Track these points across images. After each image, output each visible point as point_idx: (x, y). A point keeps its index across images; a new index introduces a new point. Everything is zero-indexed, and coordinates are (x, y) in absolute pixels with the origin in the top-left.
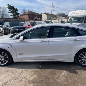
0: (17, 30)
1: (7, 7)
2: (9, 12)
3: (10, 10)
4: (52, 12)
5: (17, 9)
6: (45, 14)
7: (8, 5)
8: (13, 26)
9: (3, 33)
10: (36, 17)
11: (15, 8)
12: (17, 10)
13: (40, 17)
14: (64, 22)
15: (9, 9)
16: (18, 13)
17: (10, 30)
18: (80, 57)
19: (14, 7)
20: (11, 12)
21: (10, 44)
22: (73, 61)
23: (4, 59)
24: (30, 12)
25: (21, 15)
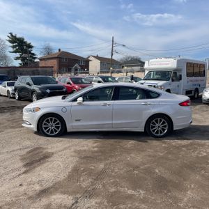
0: (48, 91)
1: (8, 39)
2: (11, 50)
3: (13, 47)
4: (112, 55)
5: (32, 44)
6: (97, 57)
7: (10, 35)
8: (39, 84)
9: (14, 98)
10: (76, 65)
11: (25, 42)
12: (31, 47)
13: (84, 64)
14: (136, 78)
15: (11, 45)
16: (33, 54)
17: (33, 91)
18: (151, 124)
19: (23, 39)
20: (15, 52)
21: (64, 107)
22: (143, 131)
23: (54, 128)
24: (63, 52)
25: (41, 59)
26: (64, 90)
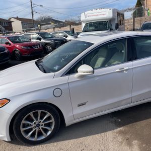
4: (33, 15)
21: (57, 88)
23: (43, 127)
26: (6, 51)
